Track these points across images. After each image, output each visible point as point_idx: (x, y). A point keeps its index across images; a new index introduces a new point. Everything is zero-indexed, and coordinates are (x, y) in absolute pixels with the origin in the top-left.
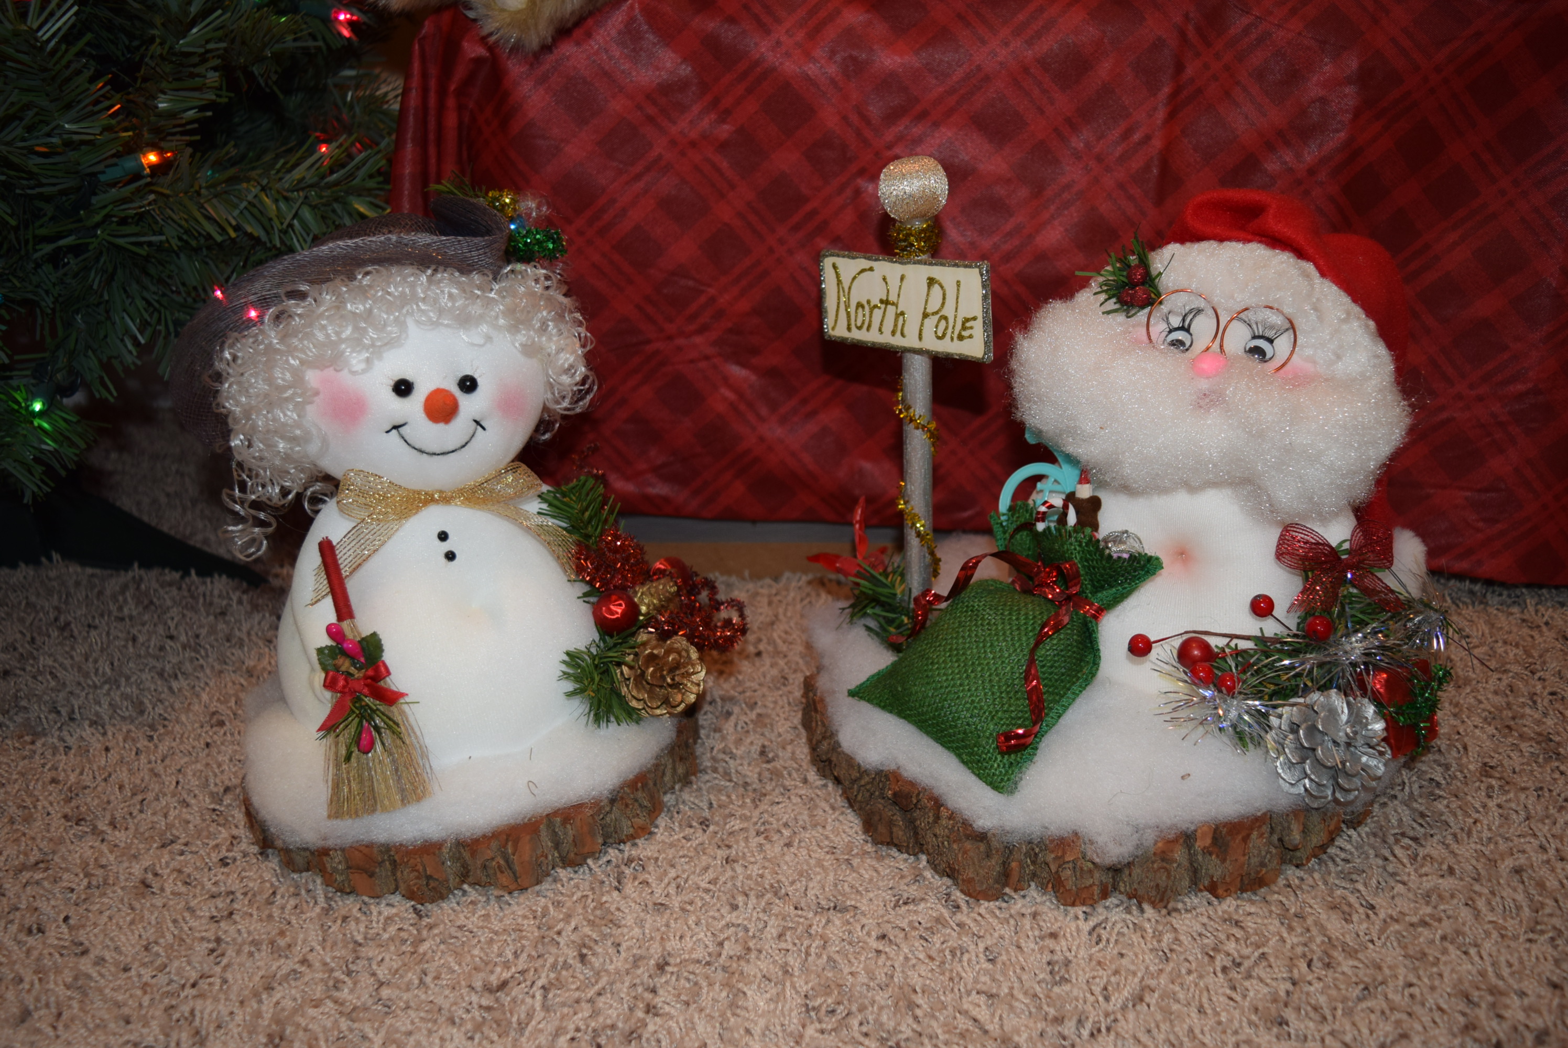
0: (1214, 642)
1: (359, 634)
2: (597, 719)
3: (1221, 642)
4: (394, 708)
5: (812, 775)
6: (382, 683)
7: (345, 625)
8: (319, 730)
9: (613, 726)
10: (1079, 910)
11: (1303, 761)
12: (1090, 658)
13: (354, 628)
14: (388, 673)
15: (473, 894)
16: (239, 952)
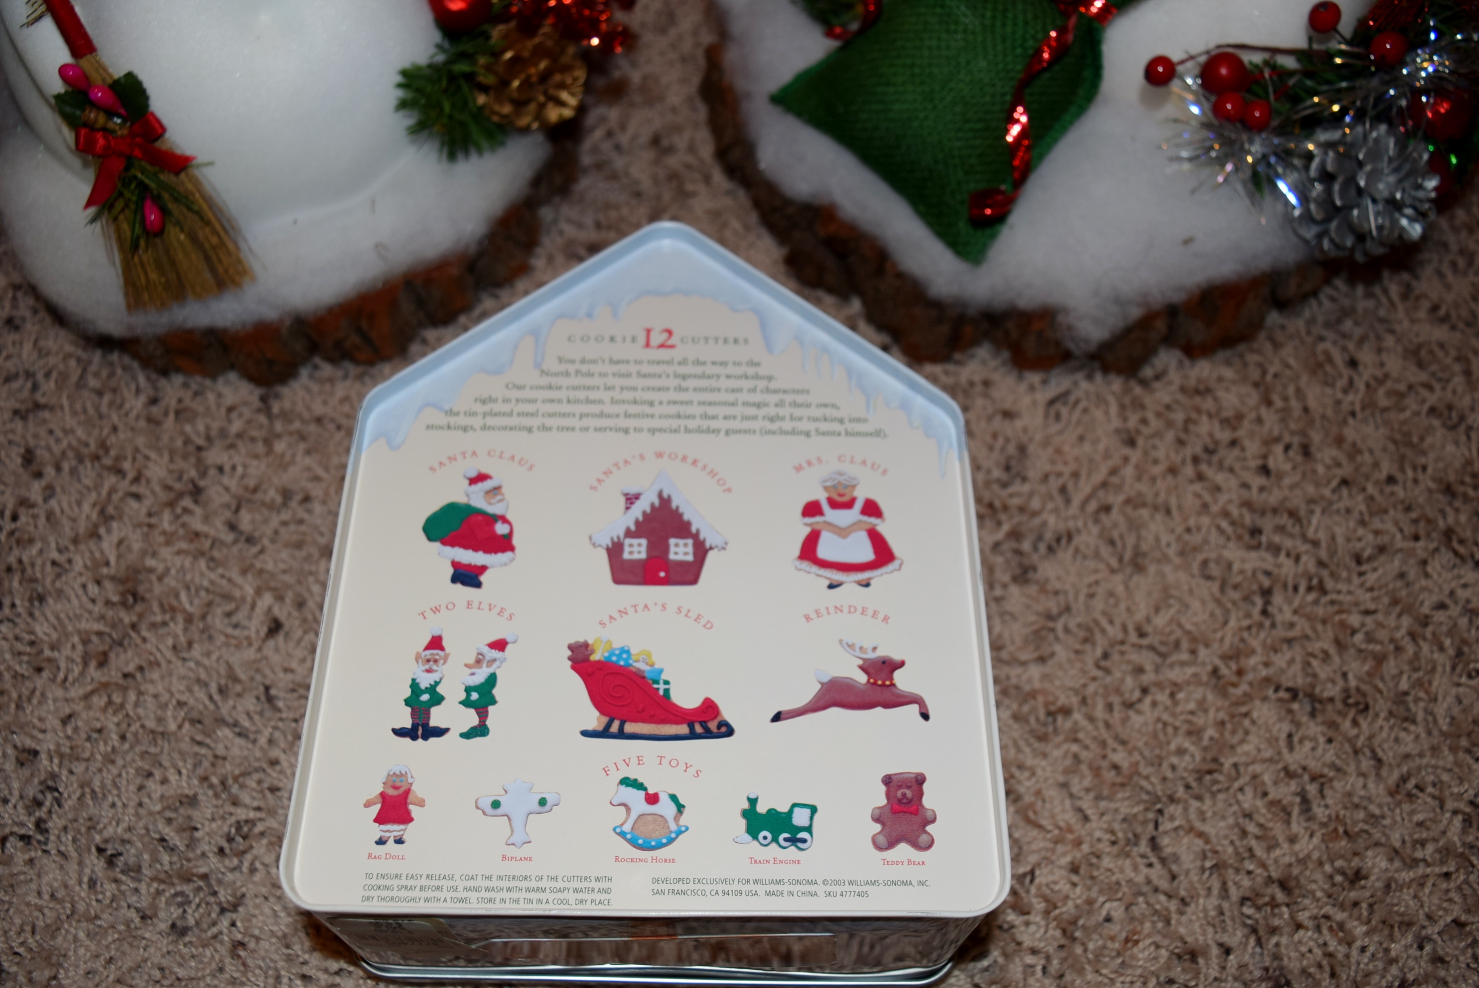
0: (1247, 58)
1: (110, 75)
2: (452, 156)
3: (1257, 58)
4: (183, 175)
5: (718, 177)
6: (158, 144)
7: (85, 63)
8: (88, 204)
9: (474, 158)
10: (1034, 378)
11: (1328, 220)
12: (1087, 73)
13: (101, 68)
14: (163, 129)
15: (327, 369)
16: (58, 468)
